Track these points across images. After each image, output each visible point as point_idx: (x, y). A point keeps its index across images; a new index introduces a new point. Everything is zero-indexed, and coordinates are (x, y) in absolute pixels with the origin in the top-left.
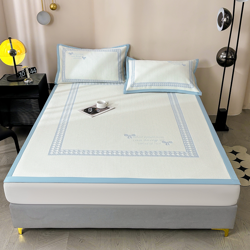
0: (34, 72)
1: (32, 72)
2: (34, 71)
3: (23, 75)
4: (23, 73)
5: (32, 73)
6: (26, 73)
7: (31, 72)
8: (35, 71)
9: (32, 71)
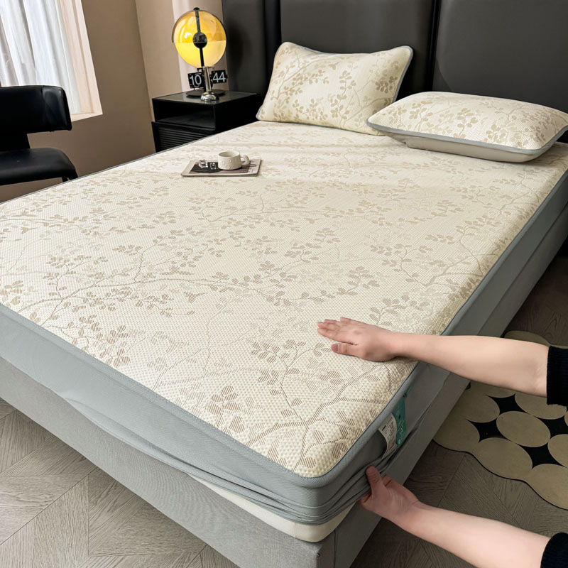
0: (220, 79)
1: (217, 79)
2: (222, 77)
3: (199, 82)
4: (198, 77)
5: (215, 82)
6: (203, 79)
7: (214, 79)
8: (224, 79)
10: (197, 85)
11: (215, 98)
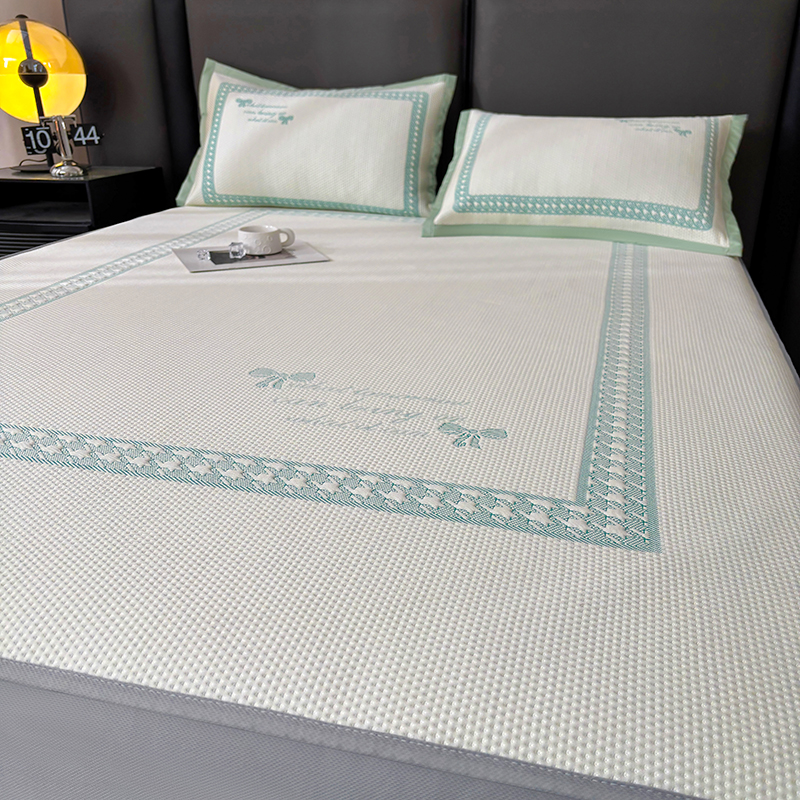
0: (88, 138)
1: (83, 139)
2: (92, 135)
3: (44, 142)
4: (42, 135)
5: (79, 144)
6: (53, 138)
7: (76, 139)
8: (96, 139)
9: (79, 136)
10: (42, 149)
11: (81, 173)
